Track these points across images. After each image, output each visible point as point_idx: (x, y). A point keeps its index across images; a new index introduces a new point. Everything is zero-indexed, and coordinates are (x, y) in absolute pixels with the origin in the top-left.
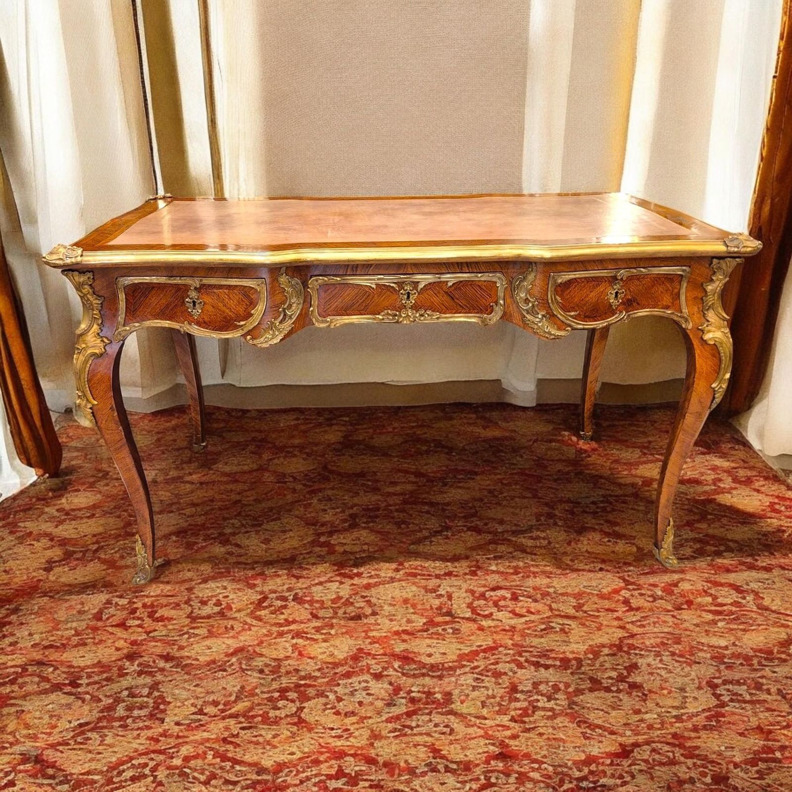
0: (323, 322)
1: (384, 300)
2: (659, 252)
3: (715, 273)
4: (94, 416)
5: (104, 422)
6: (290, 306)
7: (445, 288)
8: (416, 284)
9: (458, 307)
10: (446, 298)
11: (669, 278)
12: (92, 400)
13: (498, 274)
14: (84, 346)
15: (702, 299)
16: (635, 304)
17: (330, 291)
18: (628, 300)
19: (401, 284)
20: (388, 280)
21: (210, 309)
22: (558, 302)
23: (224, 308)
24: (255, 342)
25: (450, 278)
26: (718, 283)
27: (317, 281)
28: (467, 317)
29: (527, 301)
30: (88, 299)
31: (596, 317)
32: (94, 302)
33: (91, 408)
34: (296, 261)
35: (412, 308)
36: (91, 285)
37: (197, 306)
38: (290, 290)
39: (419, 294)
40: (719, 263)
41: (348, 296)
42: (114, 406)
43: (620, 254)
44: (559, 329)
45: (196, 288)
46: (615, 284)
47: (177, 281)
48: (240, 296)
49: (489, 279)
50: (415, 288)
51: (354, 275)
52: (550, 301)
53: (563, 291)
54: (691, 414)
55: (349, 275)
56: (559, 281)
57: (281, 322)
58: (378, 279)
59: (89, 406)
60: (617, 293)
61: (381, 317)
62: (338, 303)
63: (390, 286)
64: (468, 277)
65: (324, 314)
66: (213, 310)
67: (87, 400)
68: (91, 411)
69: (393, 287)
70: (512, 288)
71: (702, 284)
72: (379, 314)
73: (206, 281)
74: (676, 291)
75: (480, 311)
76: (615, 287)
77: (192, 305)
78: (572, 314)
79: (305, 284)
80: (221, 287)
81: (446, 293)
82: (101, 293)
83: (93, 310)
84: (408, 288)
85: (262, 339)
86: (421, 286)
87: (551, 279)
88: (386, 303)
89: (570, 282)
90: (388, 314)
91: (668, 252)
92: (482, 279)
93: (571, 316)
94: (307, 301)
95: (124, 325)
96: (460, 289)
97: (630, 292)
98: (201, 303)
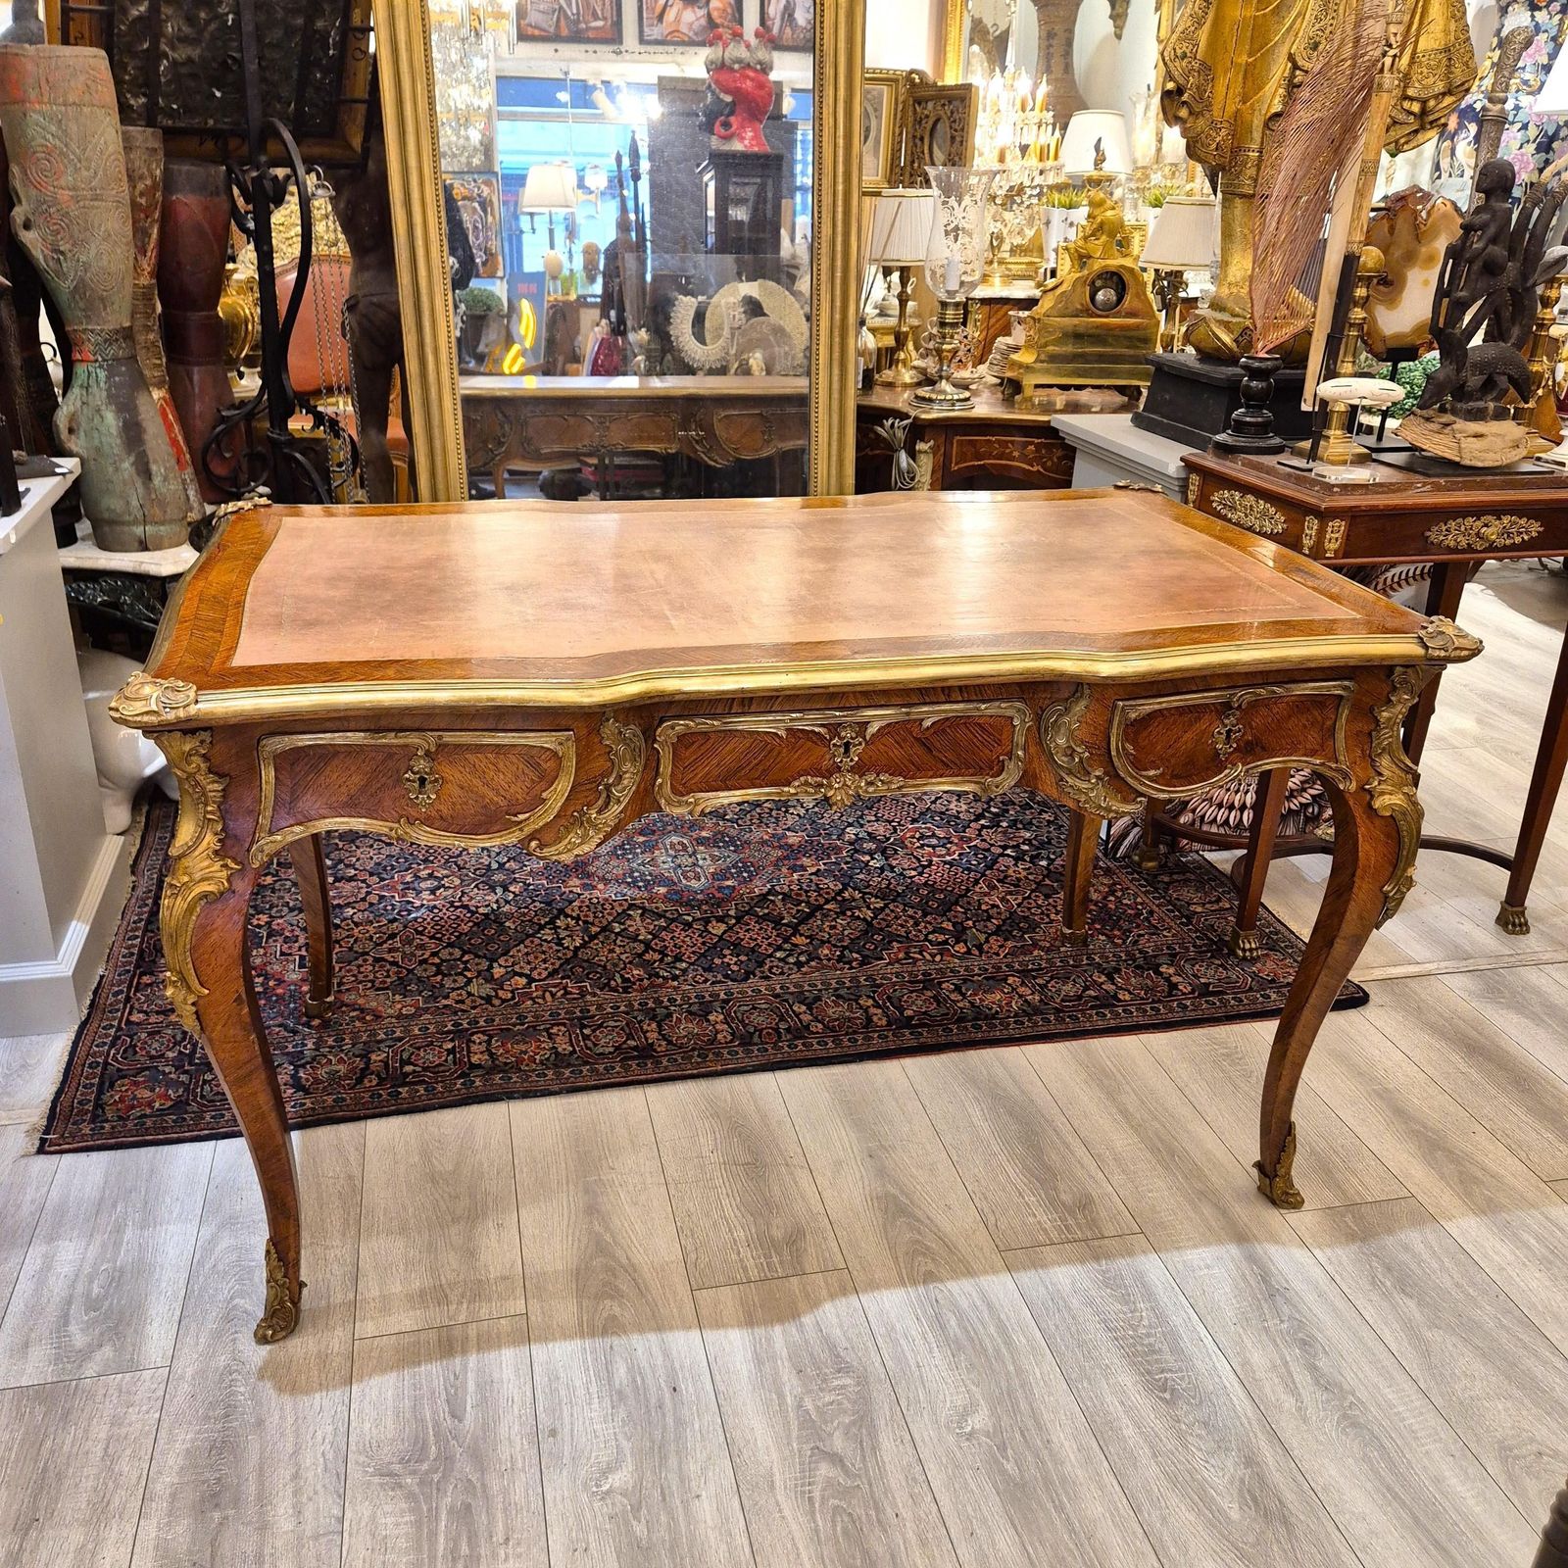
0: (680, 804)
1: (799, 758)
2: (1309, 659)
3: (1395, 689)
4: (198, 1018)
5: (219, 1028)
6: (620, 778)
7: (916, 731)
8: (864, 725)
9: (940, 765)
10: (919, 750)
11: (1319, 702)
12: (199, 987)
13: (1018, 704)
14: (186, 879)
15: (1370, 734)
16: (1258, 750)
17: (695, 746)
18: (1248, 743)
19: (834, 729)
20: (809, 721)
21: (456, 791)
22: (1127, 754)
23: (485, 790)
24: (546, 852)
25: (930, 715)
26: (1399, 708)
27: (673, 728)
28: (956, 783)
29: (1070, 753)
30: (198, 783)
31: (1190, 776)
32: (210, 787)
33: (193, 1004)
34: (642, 696)
35: (852, 770)
36: (204, 756)
37: (428, 786)
38: (621, 748)
39: (867, 743)
40: (1404, 673)
41: (728, 754)
42: (244, 996)
43: (1244, 664)
44: (1125, 800)
45: (428, 754)
46: (1227, 717)
47: (390, 739)
48: (521, 766)
49: (1000, 712)
50: (861, 732)
51: (743, 714)
52: (1113, 753)
53: (1137, 733)
54: (1344, 938)
55: (738, 715)
56: (1133, 716)
57: (599, 812)
58: (791, 720)
59: (191, 999)
60: (1229, 732)
61: (792, 791)
62: (710, 767)
63: (813, 731)
64: (962, 711)
65: (682, 789)
66: (460, 792)
67: (189, 988)
68: (194, 1009)
69: (819, 733)
70: (1040, 731)
71: (1371, 710)
72: (788, 784)
73: (449, 738)
74: (1329, 723)
75: (980, 771)
76: (1226, 721)
77: (416, 785)
78: (1152, 773)
79: (649, 735)
80: (468, 748)
81: (917, 739)
82: (226, 768)
83: (206, 805)
84: (847, 734)
85: (561, 846)
86: (873, 728)
87: (1118, 712)
88: (805, 764)
89: (1152, 716)
90: (807, 783)
91: (1326, 658)
92: (989, 712)
93: (1149, 778)
94: (652, 766)
95: (271, 833)
96: (944, 731)
97: (1252, 728)
98: (436, 780)
